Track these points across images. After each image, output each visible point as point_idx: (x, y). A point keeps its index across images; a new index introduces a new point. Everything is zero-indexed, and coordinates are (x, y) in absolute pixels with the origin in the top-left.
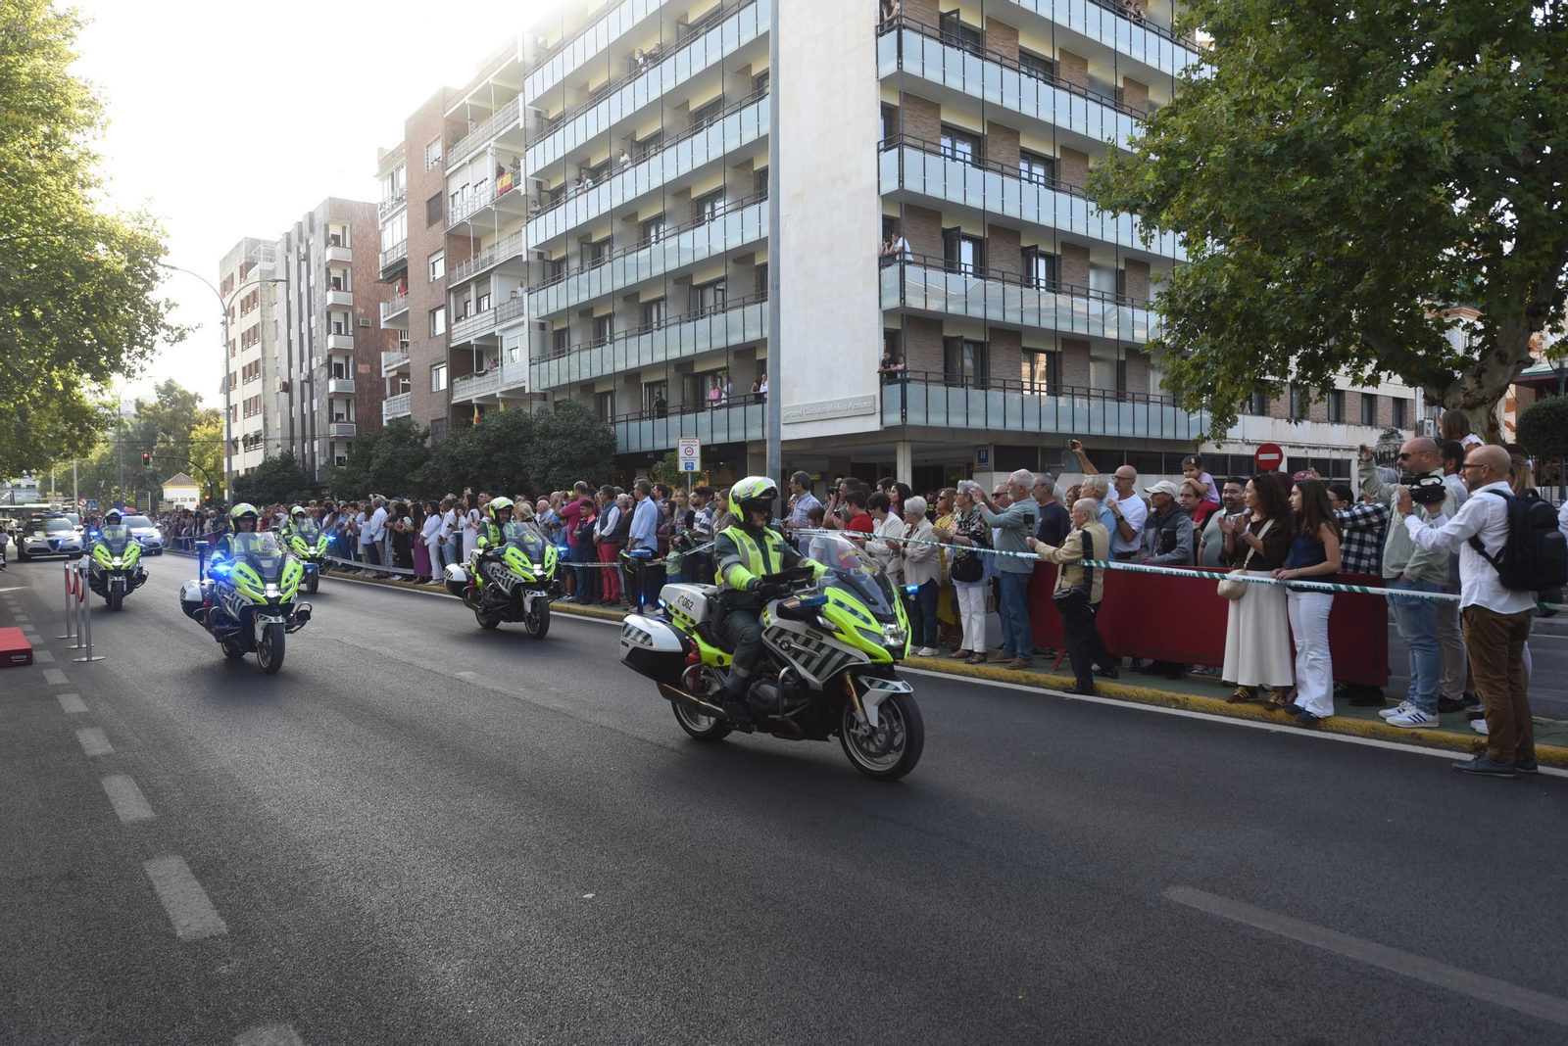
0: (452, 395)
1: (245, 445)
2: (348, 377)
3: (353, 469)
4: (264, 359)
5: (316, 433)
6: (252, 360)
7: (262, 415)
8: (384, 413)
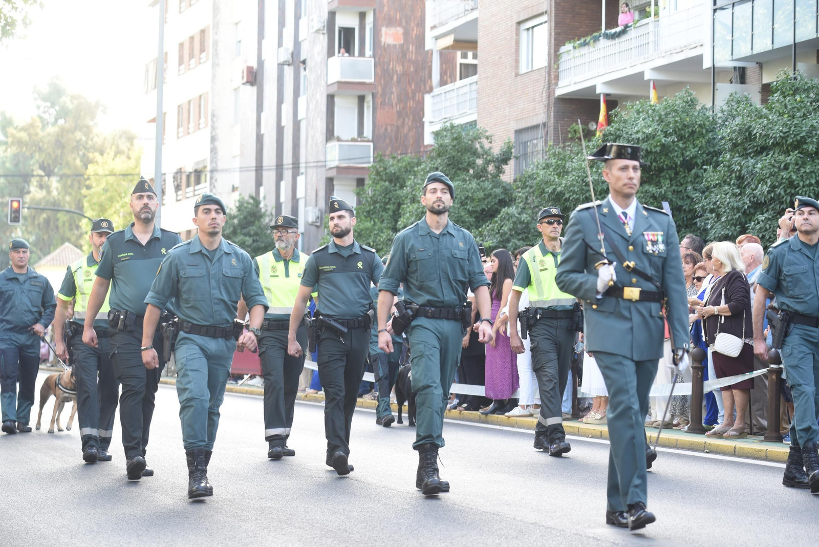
0: (557, 78)
1: (178, 188)
2: (362, 53)
3: (369, 224)
4: (216, 26)
5: (302, 159)
6: (195, 31)
7: (209, 128)
8: (426, 119)
